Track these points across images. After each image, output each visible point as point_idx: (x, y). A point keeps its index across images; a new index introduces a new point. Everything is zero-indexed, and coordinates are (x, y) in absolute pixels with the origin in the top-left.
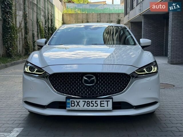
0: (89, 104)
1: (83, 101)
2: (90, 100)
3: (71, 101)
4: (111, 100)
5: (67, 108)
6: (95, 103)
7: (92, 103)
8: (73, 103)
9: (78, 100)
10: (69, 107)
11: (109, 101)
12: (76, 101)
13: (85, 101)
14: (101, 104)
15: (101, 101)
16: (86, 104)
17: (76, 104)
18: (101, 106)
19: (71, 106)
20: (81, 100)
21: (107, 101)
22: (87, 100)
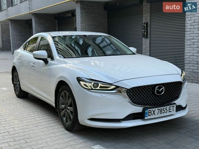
0: (162, 111)
1: (158, 109)
2: (162, 108)
3: (149, 111)
4: (175, 105)
5: (146, 118)
6: (166, 110)
7: (163, 110)
8: (150, 113)
9: (154, 109)
10: (147, 117)
11: (174, 106)
12: (153, 110)
13: (159, 109)
14: (169, 109)
15: (169, 107)
16: (160, 111)
17: (152, 112)
18: (169, 112)
19: (149, 115)
20: (156, 109)
21: (173, 106)
22: (160, 108)
